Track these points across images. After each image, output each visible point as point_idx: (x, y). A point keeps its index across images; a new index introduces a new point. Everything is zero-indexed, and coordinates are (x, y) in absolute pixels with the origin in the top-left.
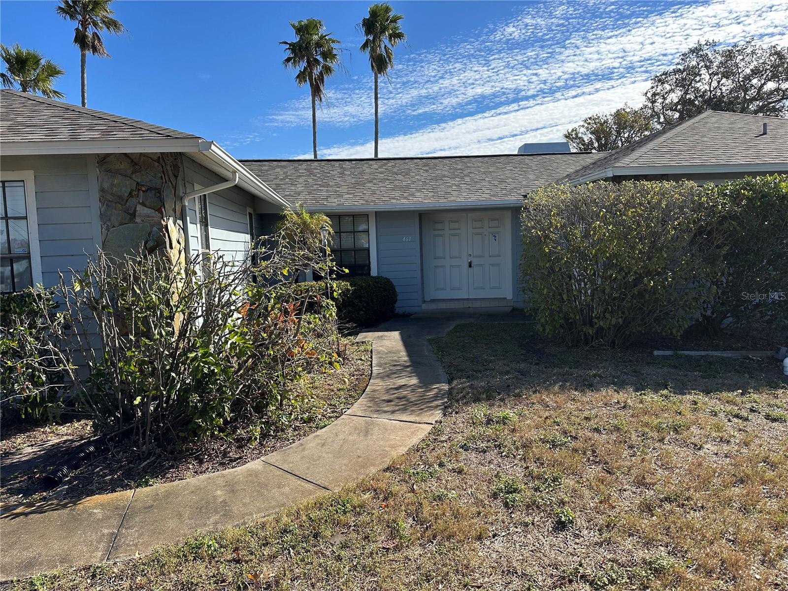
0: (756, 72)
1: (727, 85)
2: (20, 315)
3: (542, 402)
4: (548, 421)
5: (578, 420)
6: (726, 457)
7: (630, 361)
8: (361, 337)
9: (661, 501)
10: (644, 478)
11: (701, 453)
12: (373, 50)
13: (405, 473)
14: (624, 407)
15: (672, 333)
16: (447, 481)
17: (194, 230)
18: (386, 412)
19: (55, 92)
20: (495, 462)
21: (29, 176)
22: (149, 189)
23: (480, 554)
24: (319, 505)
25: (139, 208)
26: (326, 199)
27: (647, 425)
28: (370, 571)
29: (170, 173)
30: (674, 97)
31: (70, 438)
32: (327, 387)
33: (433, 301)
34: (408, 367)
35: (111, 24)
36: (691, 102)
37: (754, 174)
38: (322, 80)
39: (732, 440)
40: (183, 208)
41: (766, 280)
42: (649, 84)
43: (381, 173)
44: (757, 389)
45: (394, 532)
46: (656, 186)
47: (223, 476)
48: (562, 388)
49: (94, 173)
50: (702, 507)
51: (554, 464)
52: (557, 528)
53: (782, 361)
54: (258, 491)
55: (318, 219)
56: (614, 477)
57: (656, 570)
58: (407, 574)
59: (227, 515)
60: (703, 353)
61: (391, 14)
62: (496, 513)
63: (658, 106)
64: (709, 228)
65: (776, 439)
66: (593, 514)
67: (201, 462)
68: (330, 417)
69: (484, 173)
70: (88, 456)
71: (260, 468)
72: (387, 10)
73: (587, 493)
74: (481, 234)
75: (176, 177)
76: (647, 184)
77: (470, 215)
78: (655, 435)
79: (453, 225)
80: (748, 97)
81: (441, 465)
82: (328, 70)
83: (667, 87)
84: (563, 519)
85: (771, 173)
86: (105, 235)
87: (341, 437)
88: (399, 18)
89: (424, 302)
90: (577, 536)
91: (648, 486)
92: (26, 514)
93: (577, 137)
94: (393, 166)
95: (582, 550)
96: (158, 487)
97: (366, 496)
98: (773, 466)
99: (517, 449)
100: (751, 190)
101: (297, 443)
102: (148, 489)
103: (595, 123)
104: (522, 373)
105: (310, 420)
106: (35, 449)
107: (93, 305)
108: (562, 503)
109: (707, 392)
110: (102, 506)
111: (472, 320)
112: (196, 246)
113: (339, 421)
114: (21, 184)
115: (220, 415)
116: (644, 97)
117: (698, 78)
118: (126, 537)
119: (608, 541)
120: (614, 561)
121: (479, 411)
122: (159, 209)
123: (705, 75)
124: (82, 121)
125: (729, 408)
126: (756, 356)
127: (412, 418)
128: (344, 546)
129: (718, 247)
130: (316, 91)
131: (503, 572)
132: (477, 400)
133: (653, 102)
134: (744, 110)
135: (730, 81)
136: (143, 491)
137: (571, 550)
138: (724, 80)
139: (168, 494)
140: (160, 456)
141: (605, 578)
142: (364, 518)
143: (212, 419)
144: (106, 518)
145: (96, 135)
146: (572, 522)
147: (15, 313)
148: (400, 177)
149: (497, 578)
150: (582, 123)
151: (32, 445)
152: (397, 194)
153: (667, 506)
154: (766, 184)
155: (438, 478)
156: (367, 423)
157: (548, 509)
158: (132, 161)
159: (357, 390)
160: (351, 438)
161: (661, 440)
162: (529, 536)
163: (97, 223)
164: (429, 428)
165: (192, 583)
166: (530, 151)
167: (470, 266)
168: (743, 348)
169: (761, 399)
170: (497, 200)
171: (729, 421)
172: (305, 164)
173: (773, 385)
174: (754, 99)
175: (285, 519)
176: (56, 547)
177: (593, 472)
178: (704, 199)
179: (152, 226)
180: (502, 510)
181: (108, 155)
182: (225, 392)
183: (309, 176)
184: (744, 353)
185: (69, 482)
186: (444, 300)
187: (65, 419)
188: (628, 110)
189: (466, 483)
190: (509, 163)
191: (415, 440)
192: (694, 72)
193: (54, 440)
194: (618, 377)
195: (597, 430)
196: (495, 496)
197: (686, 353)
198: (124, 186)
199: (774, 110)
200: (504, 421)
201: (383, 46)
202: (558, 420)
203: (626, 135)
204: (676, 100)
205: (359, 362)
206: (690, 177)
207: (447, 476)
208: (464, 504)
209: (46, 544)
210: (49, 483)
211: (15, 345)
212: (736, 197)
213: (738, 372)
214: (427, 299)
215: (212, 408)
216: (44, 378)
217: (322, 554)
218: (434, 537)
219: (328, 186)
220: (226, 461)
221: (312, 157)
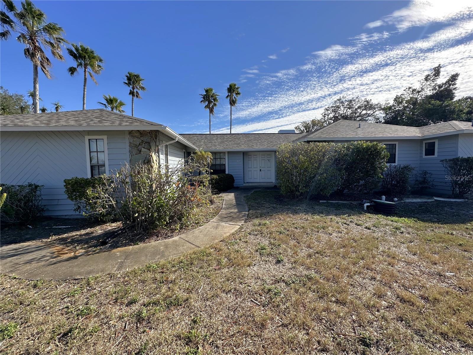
0: (359, 107)
1: (350, 111)
2: (99, 185)
3: (279, 218)
4: (280, 225)
5: (290, 224)
6: (340, 238)
7: (312, 204)
8: (220, 195)
9: (315, 253)
10: (310, 245)
11: (331, 236)
12: (230, 98)
13: (227, 242)
14: (307, 220)
15: (326, 195)
16: (241, 245)
17: (162, 157)
18: (224, 221)
19: (123, 111)
20: (259, 239)
21: (105, 137)
22: (146, 142)
23: (248, 271)
24: (195, 253)
25: (142, 149)
26: (211, 147)
27: (313, 226)
28: (208, 277)
29: (154, 137)
30: (331, 115)
31: (115, 227)
32: (206, 212)
33: (247, 183)
34: (235, 205)
35: (143, 88)
36: (337, 117)
37: (354, 141)
38: (213, 108)
39: (343, 232)
40: (158, 149)
41: (358, 177)
42: (323, 111)
43: (231, 138)
44: (354, 215)
45: (219, 263)
46: (321, 144)
47: (164, 242)
48: (287, 213)
49: (127, 136)
50: (329, 256)
51: (280, 239)
52: (277, 263)
53: (364, 205)
54: (175, 247)
55: (207, 154)
56: (300, 245)
57: (309, 278)
58: (221, 278)
59: (163, 256)
60: (337, 202)
61: (236, 87)
62: (257, 257)
63: (326, 118)
64: (339, 159)
65: (358, 232)
66: (290, 258)
67: (158, 237)
68: (205, 222)
69: (266, 139)
70: (119, 234)
71: (178, 239)
72: (235, 85)
73: (289, 250)
74: (264, 160)
75: (156, 139)
76: (318, 144)
77: (261, 153)
78: (316, 230)
79: (255, 157)
80: (356, 116)
81: (240, 240)
82: (215, 105)
83: (329, 112)
84: (279, 259)
85: (360, 141)
86: (130, 158)
87: (208, 229)
88: (239, 88)
89: (244, 183)
90: (284, 265)
91: (311, 248)
92: (93, 254)
93: (299, 128)
94: (235, 136)
95: (284, 271)
96: (141, 245)
97: (212, 250)
98: (356, 242)
99: (268, 234)
100: (353, 146)
101: (192, 231)
102: (137, 246)
103: (305, 124)
104: (274, 208)
105: (198, 223)
106: (102, 231)
107: (123, 182)
108: (280, 254)
109: (336, 215)
110: (120, 252)
111: (260, 189)
112: (163, 162)
113: (207, 224)
114: (103, 140)
115: (165, 221)
116: (322, 115)
117: (339, 109)
118: (126, 263)
119: (294, 268)
120: (295, 275)
121: (257, 221)
122: (149, 149)
123: (342, 108)
124: (124, 119)
125: (343, 221)
126: (355, 203)
127: (233, 224)
128: (201, 268)
129: (342, 165)
130: (211, 111)
131: (255, 278)
132: (257, 217)
133: (325, 117)
134: (355, 120)
135: (350, 110)
136: (136, 246)
137: (281, 270)
138: (348, 110)
139: (144, 248)
140: (143, 234)
141: (291, 281)
142: (210, 258)
143: (162, 222)
144: (121, 256)
145: (128, 124)
146: (282, 260)
147: (97, 184)
148: (237, 140)
149: (253, 280)
150: (301, 124)
151: (101, 230)
152: (235, 145)
153: (317, 255)
154: (358, 144)
155: (238, 244)
156: (217, 224)
157: (275, 256)
158: (140, 133)
159: (216, 213)
160: (211, 230)
161: (318, 232)
162: (267, 265)
163: (128, 154)
164: (239, 227)
165: (145, 280)
166: (282, 133)
167: (260, 171)
168: (350, 200)
169: (355, 218)
170: (269, 149)
171: (343, 225)
172: (205, 135)
173: (360, 213)
174: (358, 117)
175: (182, 258)
176: (101, 266)
177: (292, 242)
178: (337, 149)
179: (147, 155)
180: (259, 256)
181: (132, 131)
182: (166, 213)
183: (205, 139)
184: (351, 202)
185: (111, 243)
186: (251, 182)
187: (114, 221)
188: (316, 120)
189: (248, 246)
190: (274, 136)
191: (233, 231)
192: (338, 107)
193: (110, 228)
194: (306, 210)
195: (296, 228)
196: (257, 251)
197: (331, 201)
198: (137, 141)
199: (365, 120)
200: (265, 225)
201: (234, 97)
202: (283, 224)
203: (315, 128)
204: (332, 116)
205: (219, 203)
206: (333, 141)
207: (241, 244)
208: (246, 254)
209: (98, 265)
210: (104, 243)
211: (97, 195)
212: (348, 148)
213: (348, 208)
214: (245, 182)
215: (162, 218)
216: (107, 207)
217: (193, 270)
218: (233, 265)
219: (212, 143)
220: (167, 237)
221: (209, 133)
